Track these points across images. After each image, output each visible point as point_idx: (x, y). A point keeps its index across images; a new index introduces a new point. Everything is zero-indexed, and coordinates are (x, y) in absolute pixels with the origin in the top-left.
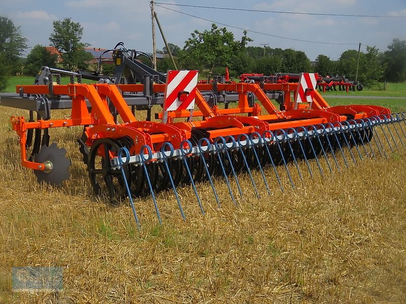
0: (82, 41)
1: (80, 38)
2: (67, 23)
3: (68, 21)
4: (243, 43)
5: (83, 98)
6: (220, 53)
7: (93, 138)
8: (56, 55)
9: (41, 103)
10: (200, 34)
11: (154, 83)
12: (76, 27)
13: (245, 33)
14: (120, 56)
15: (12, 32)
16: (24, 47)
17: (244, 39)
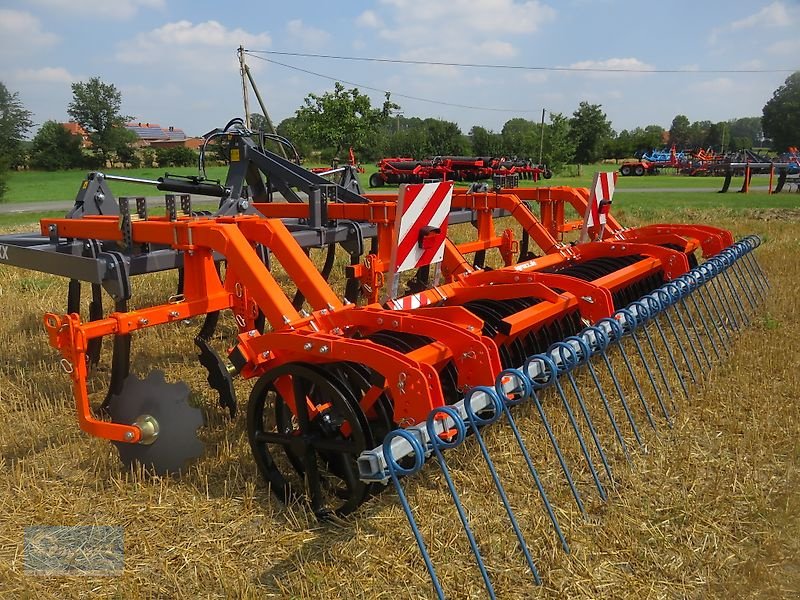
0: (121, 113)
1: (117, 108)
2: (94, 85)
3: (96, 82)
4: (385, 112)
5: (207, 251)
6: (351, 128)
7: (261, 360)
8: (79, 135)
9: (108, 265)
10: (319, 99)
11: (329, 202)
12: (109, 91)
13: (388, 95)
14: (237, 144)
15: (5, 101)
16: (27, 125)
17: (387, 105)
